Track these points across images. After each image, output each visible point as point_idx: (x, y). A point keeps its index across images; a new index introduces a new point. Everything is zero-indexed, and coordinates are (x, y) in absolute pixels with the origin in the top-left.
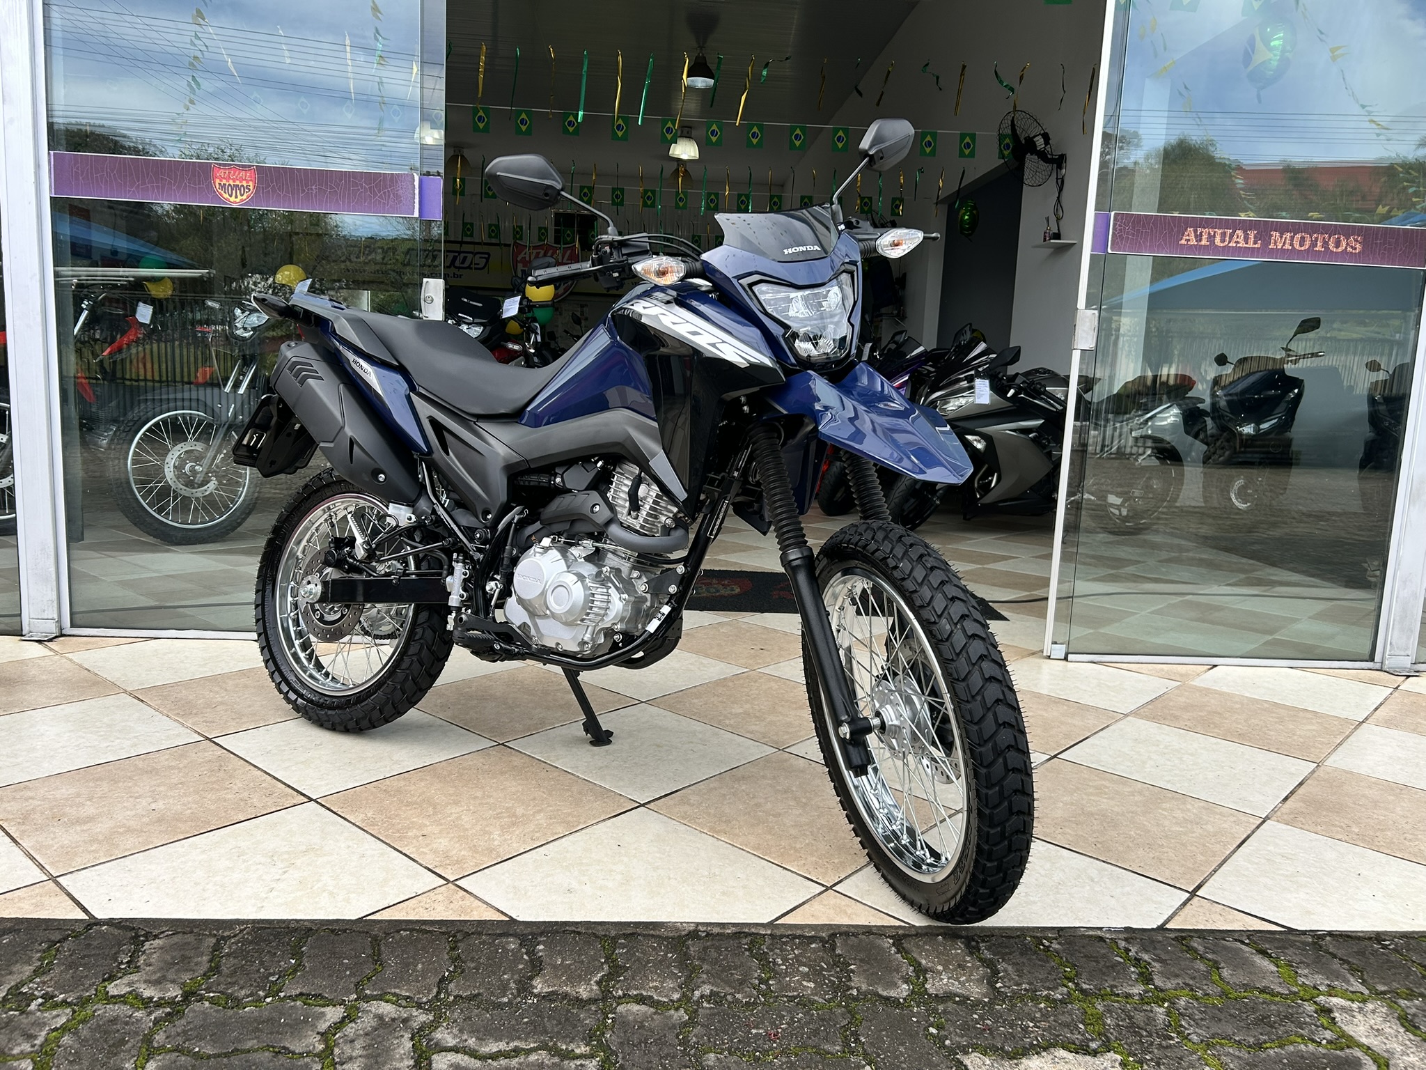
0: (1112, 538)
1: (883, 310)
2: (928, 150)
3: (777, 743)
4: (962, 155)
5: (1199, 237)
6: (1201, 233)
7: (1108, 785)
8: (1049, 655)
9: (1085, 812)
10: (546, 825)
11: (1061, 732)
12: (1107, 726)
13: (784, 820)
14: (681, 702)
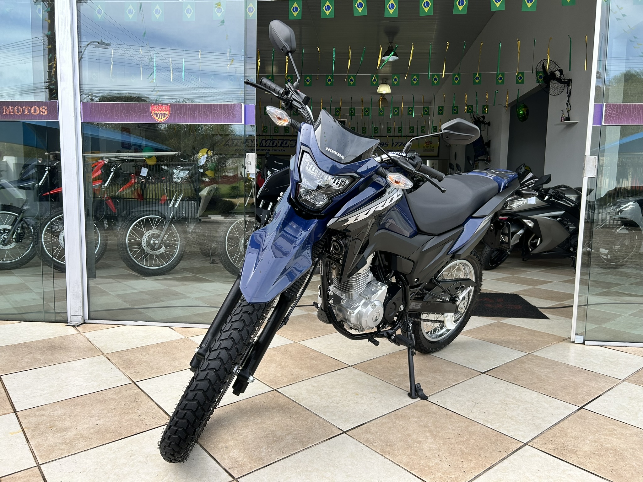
0: (602, 271)
1: (480, 158)
2: (500, 81)
4: (517, 82)
7: (616, 429)
8: (574, 341)
9: (604, 448)
10: (292, 444)
11: (585, 391)
12: (612, 388)
13: (423, 446)
14: (371, 366)
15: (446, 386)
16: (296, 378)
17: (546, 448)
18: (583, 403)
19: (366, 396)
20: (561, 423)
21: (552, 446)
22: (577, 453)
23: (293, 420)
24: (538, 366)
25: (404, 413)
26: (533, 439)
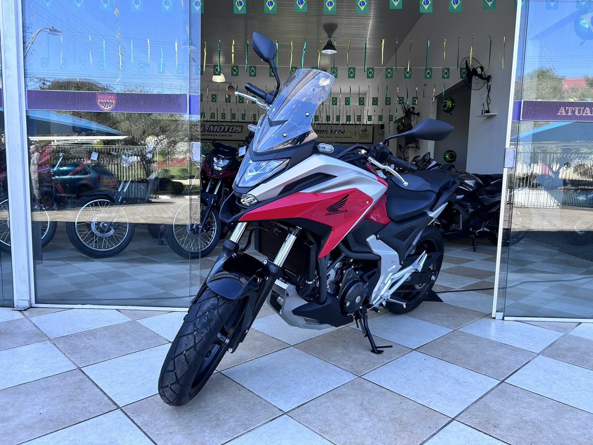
1: (410, 145)
2: (428, 76)
3: (357, 372)
4: (443, 77)
5: (567, 112)
6: (568, 109)
7: (533, 401)
8: (495, 317)
9: (523, 421)
10: (235, 427)
11: (505, 366)
12: (529, 362)
13: (360, 424)
14: (311, 346)
15: (381, 363)
16: (240, 360)
17: (471, 423)
18: (504, 377)
19: (306, 376)
20: (485, 397)
21: (477, 420)
22: (499, 426)
23: (236, 403)
24: (463, 342)
25: (341, 392)
26: (460, 414)
